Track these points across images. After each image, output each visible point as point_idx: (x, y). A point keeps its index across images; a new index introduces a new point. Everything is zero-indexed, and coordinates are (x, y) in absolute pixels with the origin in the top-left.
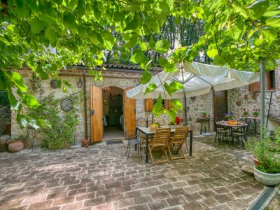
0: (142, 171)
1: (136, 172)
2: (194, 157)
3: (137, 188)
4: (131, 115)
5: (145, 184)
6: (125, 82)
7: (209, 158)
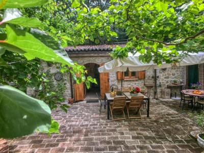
0: (102, 124)
1: (97, 125)
2: (150, 118)
3: (92, 135)
4: (105, 83)
5: (99, 134)
6: (100, 60)
7: (165, 120)
